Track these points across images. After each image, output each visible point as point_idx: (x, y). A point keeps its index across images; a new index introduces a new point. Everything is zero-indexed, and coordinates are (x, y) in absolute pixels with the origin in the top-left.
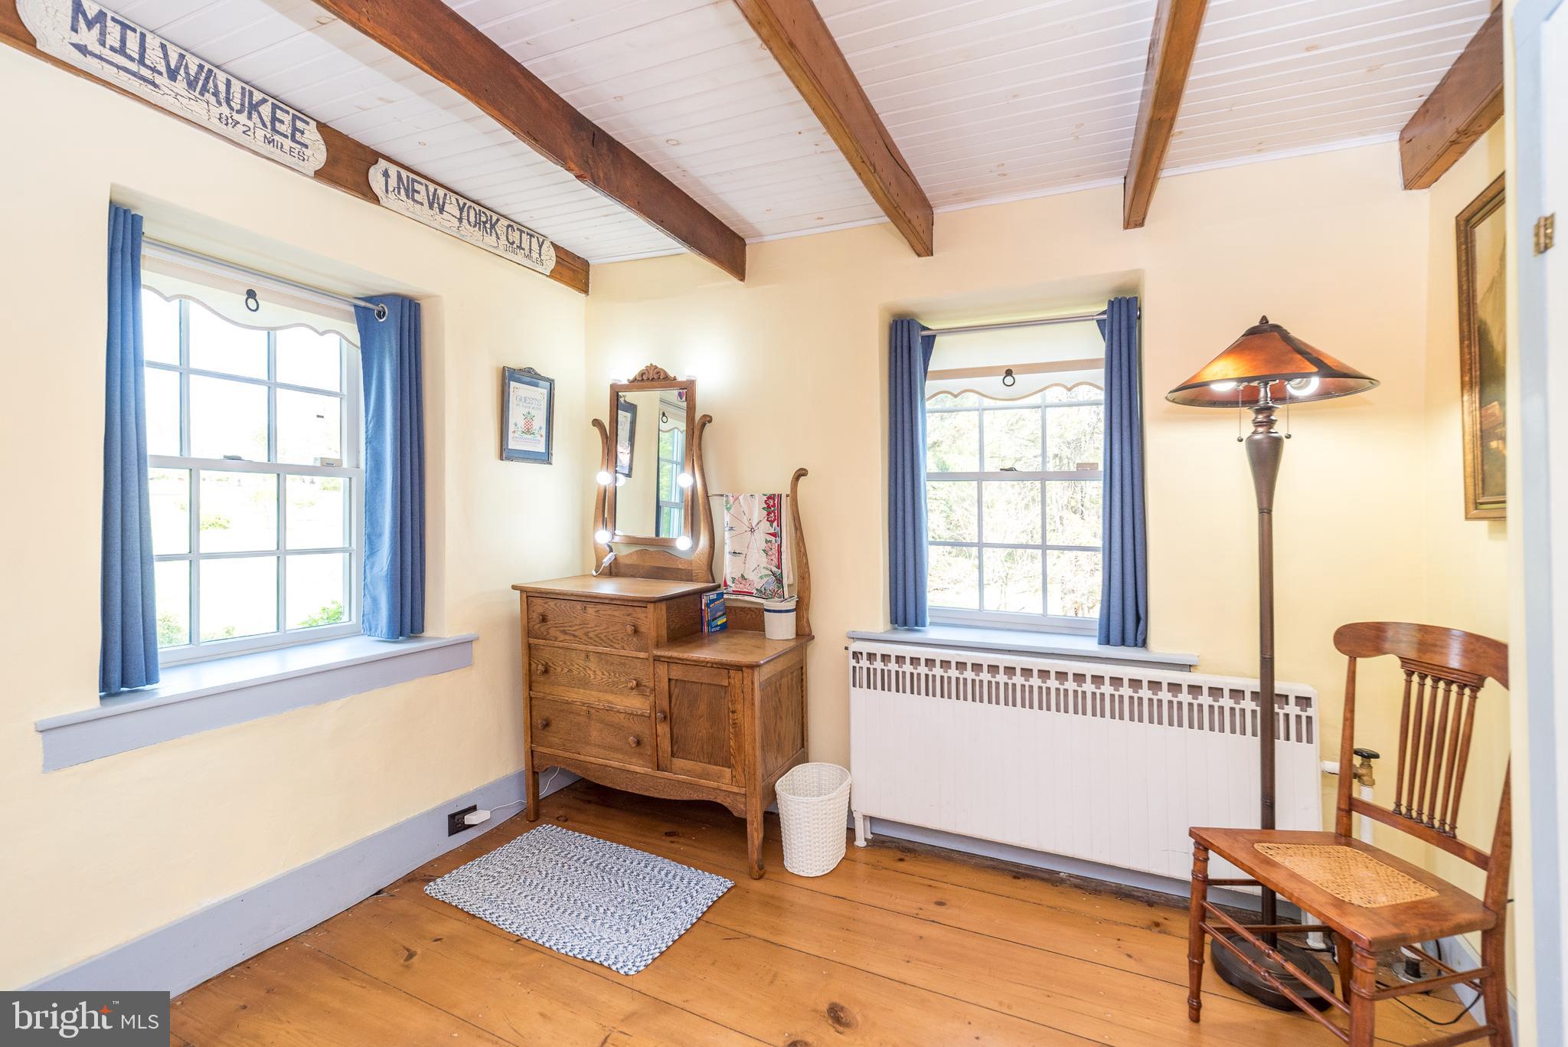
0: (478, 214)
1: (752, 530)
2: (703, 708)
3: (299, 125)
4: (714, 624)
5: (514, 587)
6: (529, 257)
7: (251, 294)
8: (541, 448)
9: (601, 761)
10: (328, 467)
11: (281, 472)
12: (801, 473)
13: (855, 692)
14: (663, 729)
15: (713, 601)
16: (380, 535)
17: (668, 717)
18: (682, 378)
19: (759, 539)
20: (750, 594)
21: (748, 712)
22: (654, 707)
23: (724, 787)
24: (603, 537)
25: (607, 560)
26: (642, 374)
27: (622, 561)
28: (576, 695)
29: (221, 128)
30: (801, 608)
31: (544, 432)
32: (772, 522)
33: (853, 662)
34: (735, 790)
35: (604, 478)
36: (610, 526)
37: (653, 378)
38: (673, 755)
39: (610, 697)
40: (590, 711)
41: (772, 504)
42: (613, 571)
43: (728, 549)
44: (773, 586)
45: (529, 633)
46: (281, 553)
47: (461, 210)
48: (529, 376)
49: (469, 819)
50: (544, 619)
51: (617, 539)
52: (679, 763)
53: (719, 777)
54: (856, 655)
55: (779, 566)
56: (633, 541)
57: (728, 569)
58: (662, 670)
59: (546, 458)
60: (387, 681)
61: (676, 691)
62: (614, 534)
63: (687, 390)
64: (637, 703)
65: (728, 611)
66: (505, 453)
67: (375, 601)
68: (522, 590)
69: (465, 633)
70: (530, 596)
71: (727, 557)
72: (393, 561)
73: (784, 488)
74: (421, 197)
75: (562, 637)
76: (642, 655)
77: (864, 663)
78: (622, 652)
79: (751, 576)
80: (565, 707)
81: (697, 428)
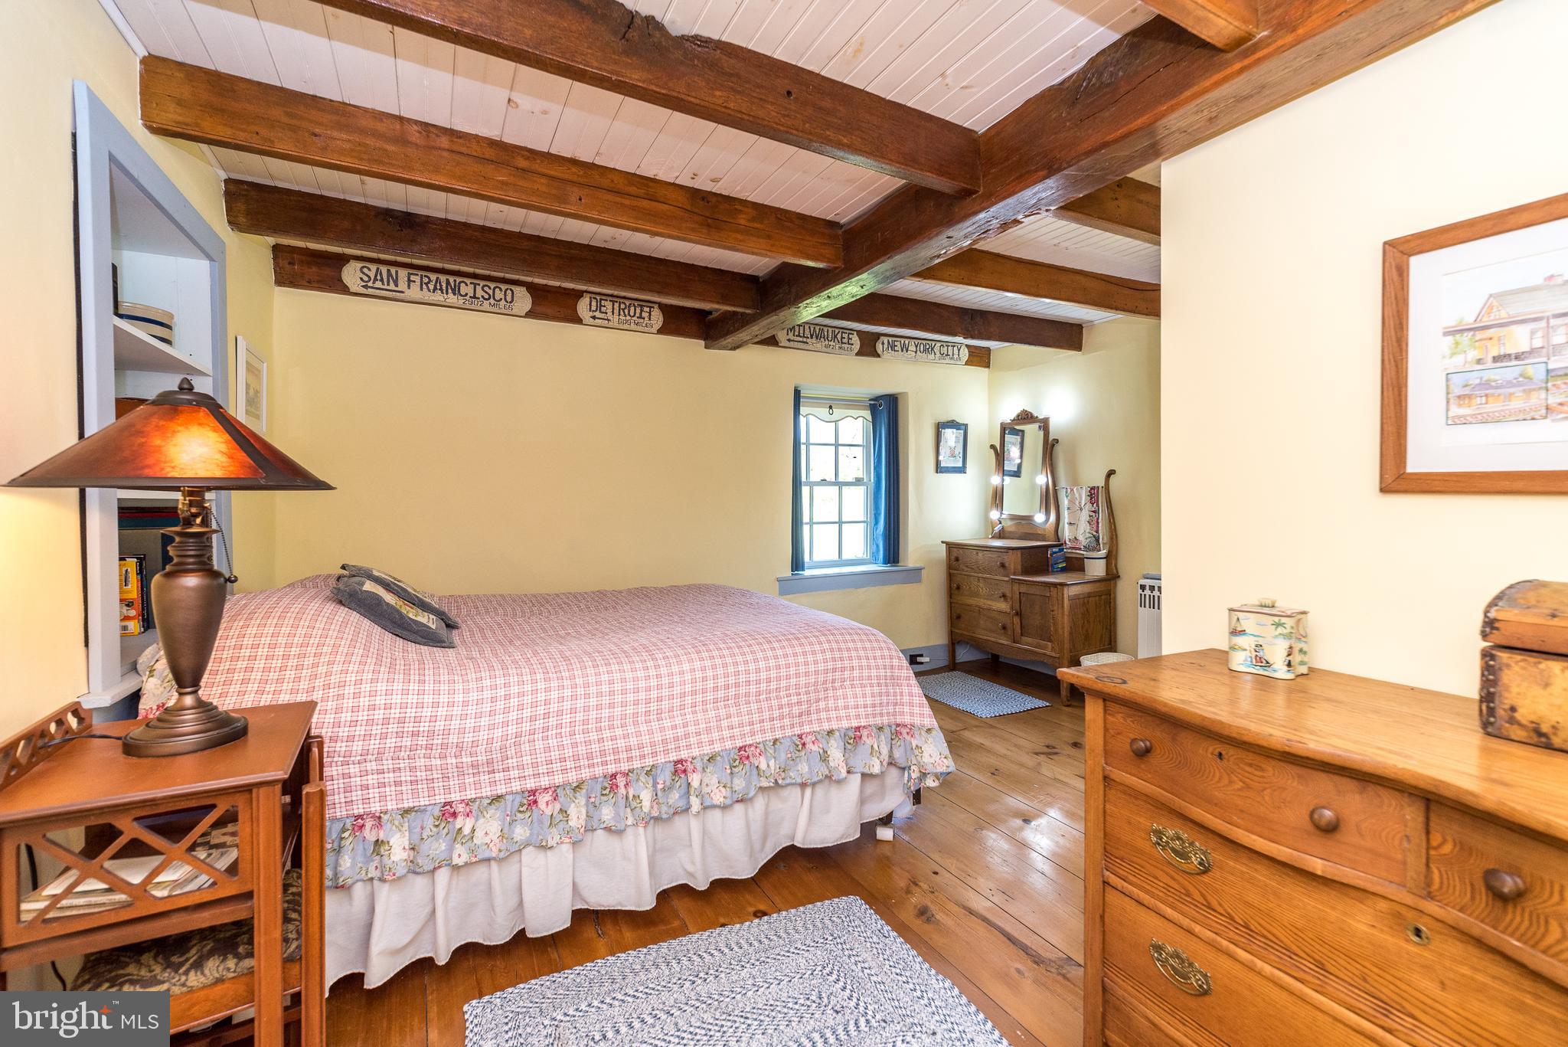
0: (925, 346)
1: (1081, 509)
2: (1037, 608)
3: (851, 336)
4: (1056, 566)
5: (943, 542)
6: (951, 359)
7: (831, 407)
8: (960, 464)
9: (985, 638)
10: (858, 482)
11: (840, 485)
12: (1111, 473)
13: (1141, 610)
14: (1017, 620)
15: (1056, 553)
16: (880, 514)
17: (1019, 614)
18: (1041, 417)
19: (1085, 516)
20: (1080, 549)
21: (1060, 611)
22: (1012, 608)
23: (1048, 653)
24: (994, 515)
25: (997, 529)
26: (1018, 416)
27: (1006, 529)
28: (972, 601)
29: (824, 349)
30: (1111, 558)
31: (961, 455)
32: (1093, 504)
33: (1140, 591)
34: (1053, 654)
35: (996, 480)
36: (999, 509)
37: (1026, 417)
38: (1022, 635)
39: (989, 602)
40: (980, 609)
41: (1093, 493)
42: (1001, 535)
43: (1066, 521)
44: (1094, 544)
45: (950, 567)
46: (840, 523)
47: (916, 347)
48: (953, 424)
49: (919, 659)
50: (957, 559)
51: (1003, 516)
52: (1025, 639)
53: (1045, 648)
54: (1143, 587)
55: (1097, 532)
56: (1014, 518)
57: (1067, 533)
58: (1016, 587)
59: (962, 470)
60: (884, 583)
61: (1023, 599)
62: (1002, 513)
63: (1045, 425)
64: (1003, 606)
65: (1067, 559)
66: (939, 469)
67: (878, 546)
68: (947, 543)
69: (918, 565)
70: (951, 546)
71: (1066, 526)
72: (885, 527)
73: (1101, 483)
74: (898, 348)
75: (966, 569)
76: (1006, 579)
77: (1147, 592)
78: (996, 577)
79: (1081, 538)
80: (967, 608)
81: (1050, 448)
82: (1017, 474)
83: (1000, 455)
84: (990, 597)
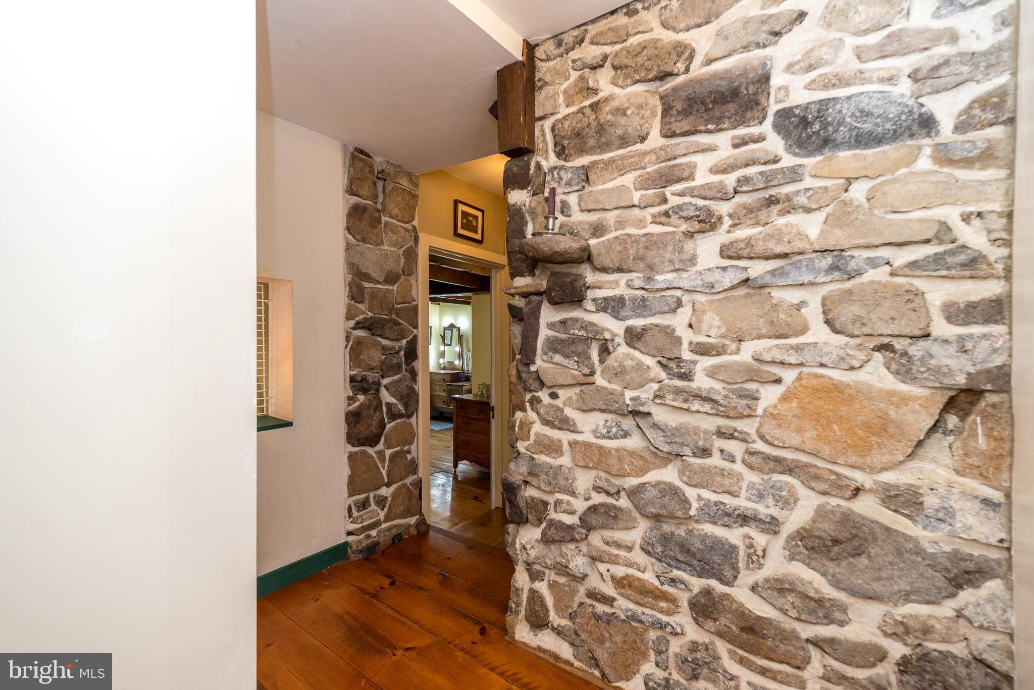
1: (470, 360)
4: (461, 380)
9: (440, 407)
14: (448, 398)
15: (462, 375)
18: (457, 327)
19: (472, 363)
20: (470, 374)
24: (441, 361)
25: (442, 366)
26: (449, 325)
27: (445, 367)
28: (436, 393)
35: (442, 348)
36: (443, 359)
37: (452, 326)
39: (440, 393)
42: (444, 369)
43: (466, 364)
51: (444, 362)
56: (448, 362)
57: (466, 369)
63: (459, 329)
64: (444, 394)
65: (465, 378)
71: (465, 366)
75: (435, 382)
76: (446, 384)
78: (442, 384)
79: (470, 370)
80: (436, 396)
81: (460, 338)
82: (450, 345)
83: (443, 339)
84: (440, 391)
